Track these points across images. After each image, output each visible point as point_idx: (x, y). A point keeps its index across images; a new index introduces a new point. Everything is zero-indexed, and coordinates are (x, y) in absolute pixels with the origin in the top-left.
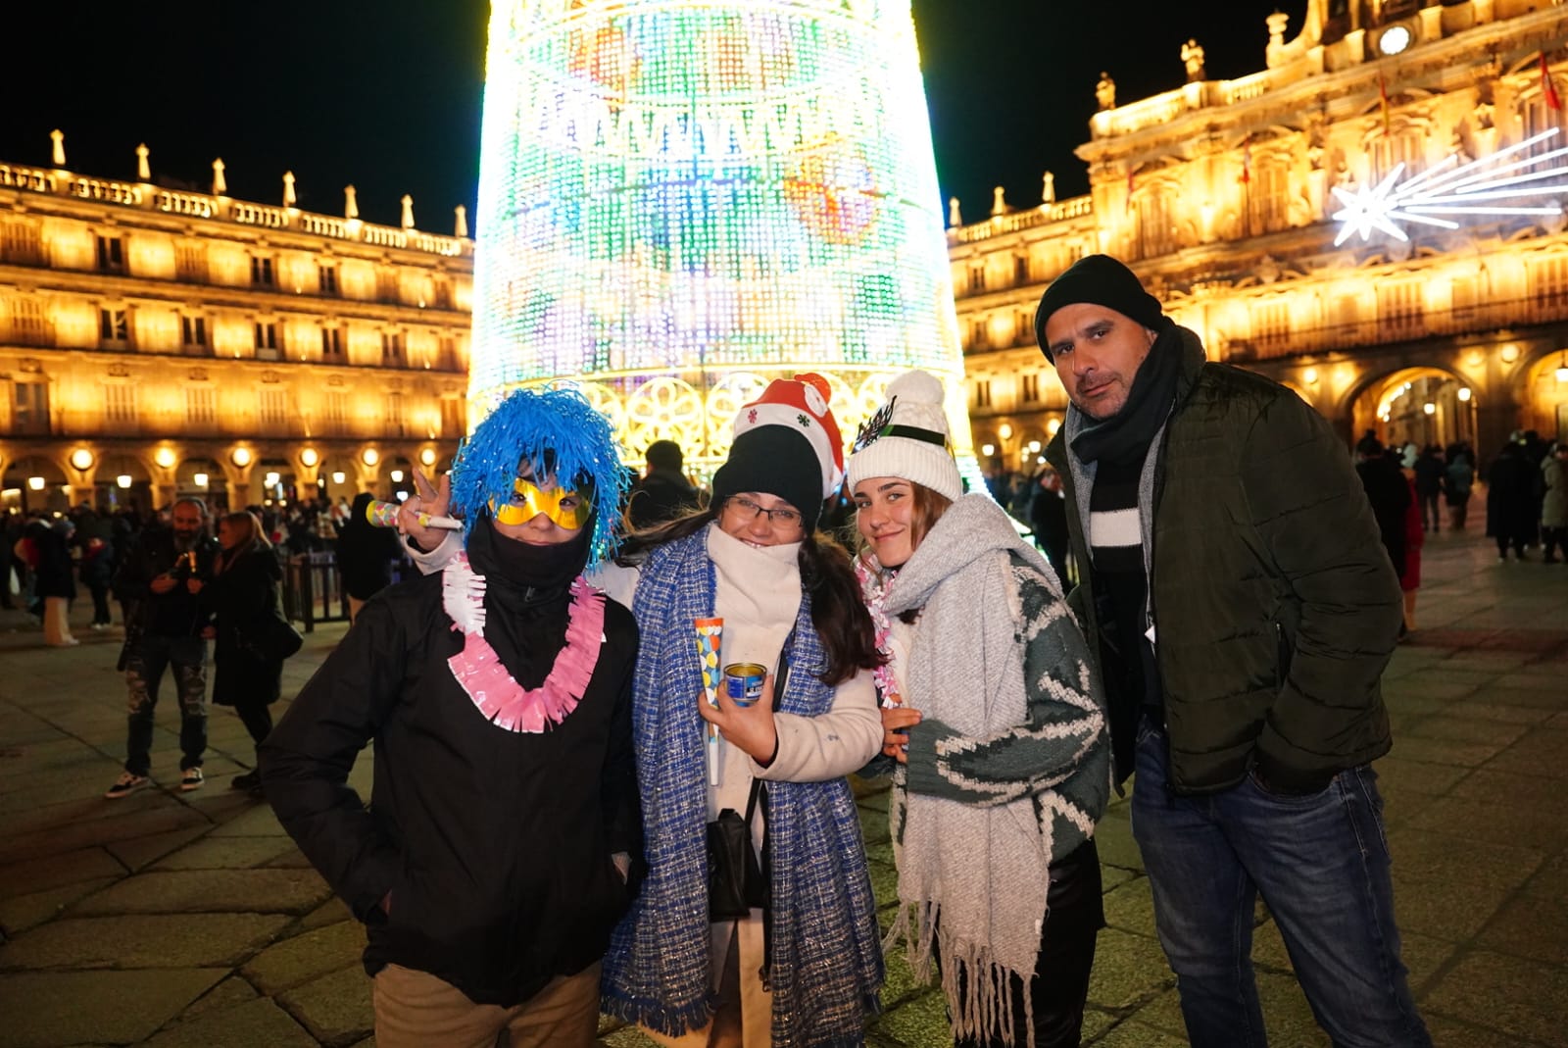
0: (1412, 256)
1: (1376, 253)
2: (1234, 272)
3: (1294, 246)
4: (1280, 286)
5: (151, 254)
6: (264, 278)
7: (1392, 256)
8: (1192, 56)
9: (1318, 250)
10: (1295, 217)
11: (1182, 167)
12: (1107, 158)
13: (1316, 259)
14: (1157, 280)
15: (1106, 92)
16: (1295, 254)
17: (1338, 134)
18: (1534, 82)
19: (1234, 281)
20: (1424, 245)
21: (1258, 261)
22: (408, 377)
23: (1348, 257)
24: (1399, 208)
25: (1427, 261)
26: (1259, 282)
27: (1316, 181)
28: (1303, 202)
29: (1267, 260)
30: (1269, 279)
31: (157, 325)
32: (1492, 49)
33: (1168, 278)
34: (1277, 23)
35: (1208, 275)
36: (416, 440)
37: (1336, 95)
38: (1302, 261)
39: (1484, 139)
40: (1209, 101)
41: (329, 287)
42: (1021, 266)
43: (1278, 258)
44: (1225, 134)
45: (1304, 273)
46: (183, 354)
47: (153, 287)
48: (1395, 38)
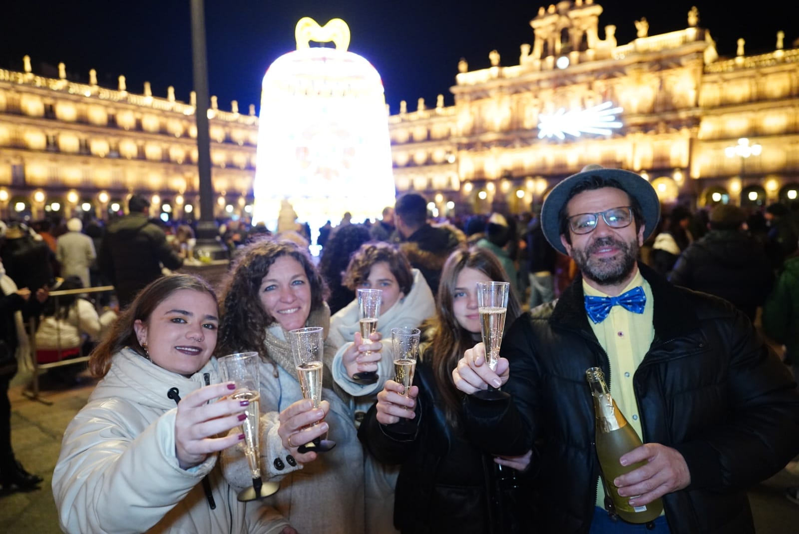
0: (565, 143)
1: (554, 141)
2: (505, 143)
4: (521, 149)
5: (66, 111)
6: (112, 123)
7: (559, 142)
8: (494, 57)
9: (533, 138)
10: (528, 124)
11: (489, 100)
12: (462, 94)
13: (533, 141)
15: (463, 66)
16: (527, 138)
17: (543, 95)
18: (605, 85)
19: (506, 146)
21: (514, 139)
22: (172, 166)
26: (514, 147)
27: (535, 111)
28: (530, 119)
29: (517, 139)
30: (518, 146)
31: (69, 141)
32: (593, 71)
34: (525, 48)
35: (497, 143)
36: (175, 193)
37: (543, 80)
38: (530, 141)
39: (589, 103)
40: (501, 76)
41: (139, 127)
42: (429, 133)
43: (521, 139)
44: (505, 90)
45: (529, 145)
46: (79, 154)
47: (67, 125)
48: (563, 62)
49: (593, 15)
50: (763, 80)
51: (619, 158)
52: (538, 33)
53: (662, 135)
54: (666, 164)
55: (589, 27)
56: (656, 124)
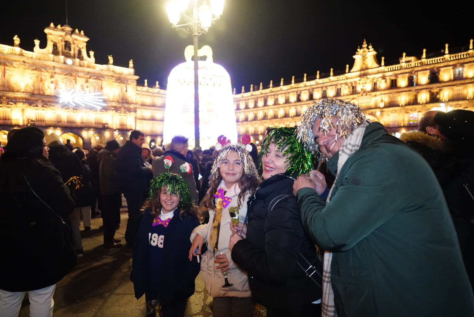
0: (74, 109)
2: (30, 102)
3: (47, 99)
4: (43, 108)
7: (70, 108)
9: (53, 102)
10: (48, 92)
11: (13, 68)
13: (52, 104)
14: (5, 98)
16: (46, 101)
17: (56, 76)
18: (95, 82)
19: (30, 104)
20: (76, 108)
21: (37, 101)
23: (60, 106)
24: (73, 99)
25: (76, 111)
26: (37, 106)
27: (52, 86)
28: (48, 89)
29: (40, 101)
30: (40, 106)
32: (88, 73)
33: (8, 98)
34: (37, 42)
35: (24, 101)
37: (57, 68)
38: (49, 104)
39: (87, 90)
40: (22, 54)
43: (43, 101)
44: (27, 65)
45: (49, 107)
48: (69, 61)
49: (84, 42)
50: (154, 98)
51: (104, 122)
52: (49, 37)
53: (123, 114)
54: (125, 127)
55: (83, 48)
56: (120, 108)
